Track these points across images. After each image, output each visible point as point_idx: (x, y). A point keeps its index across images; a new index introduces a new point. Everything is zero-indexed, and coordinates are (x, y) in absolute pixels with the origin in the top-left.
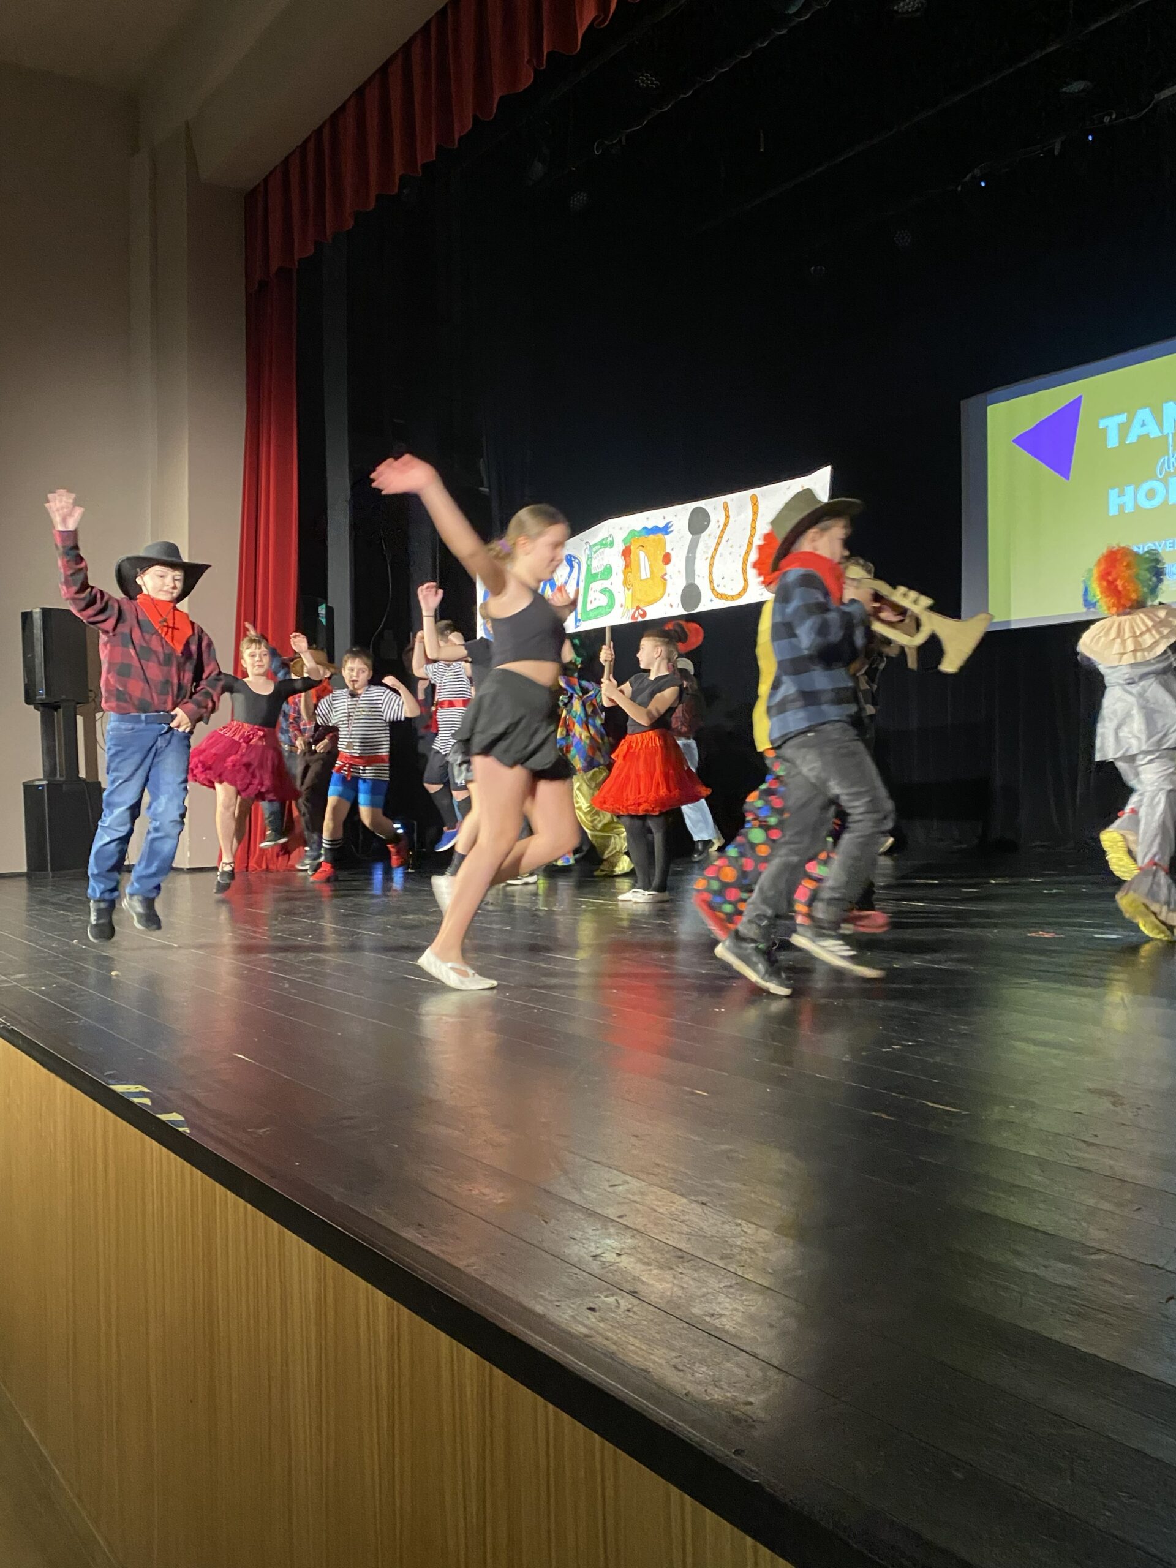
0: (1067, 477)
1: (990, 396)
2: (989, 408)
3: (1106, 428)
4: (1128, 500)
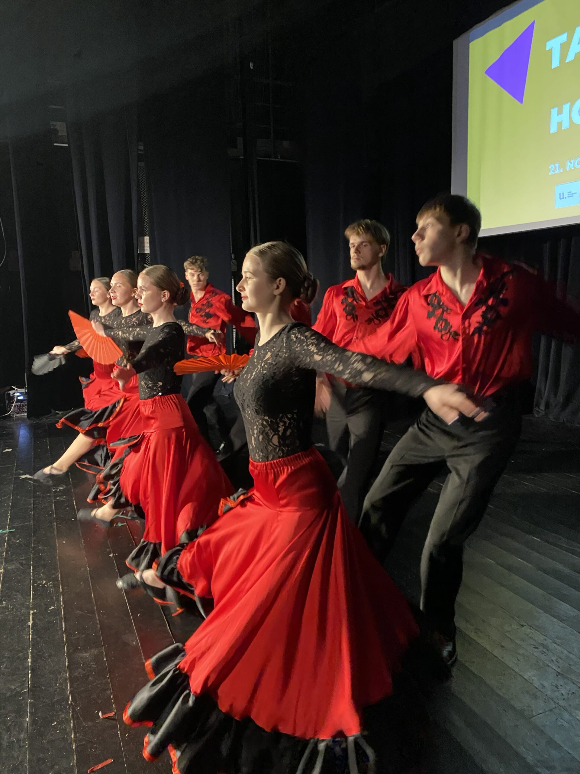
0: (520, 100)
1: (471, 33)
2: (471, 44)
4: (564, 118)
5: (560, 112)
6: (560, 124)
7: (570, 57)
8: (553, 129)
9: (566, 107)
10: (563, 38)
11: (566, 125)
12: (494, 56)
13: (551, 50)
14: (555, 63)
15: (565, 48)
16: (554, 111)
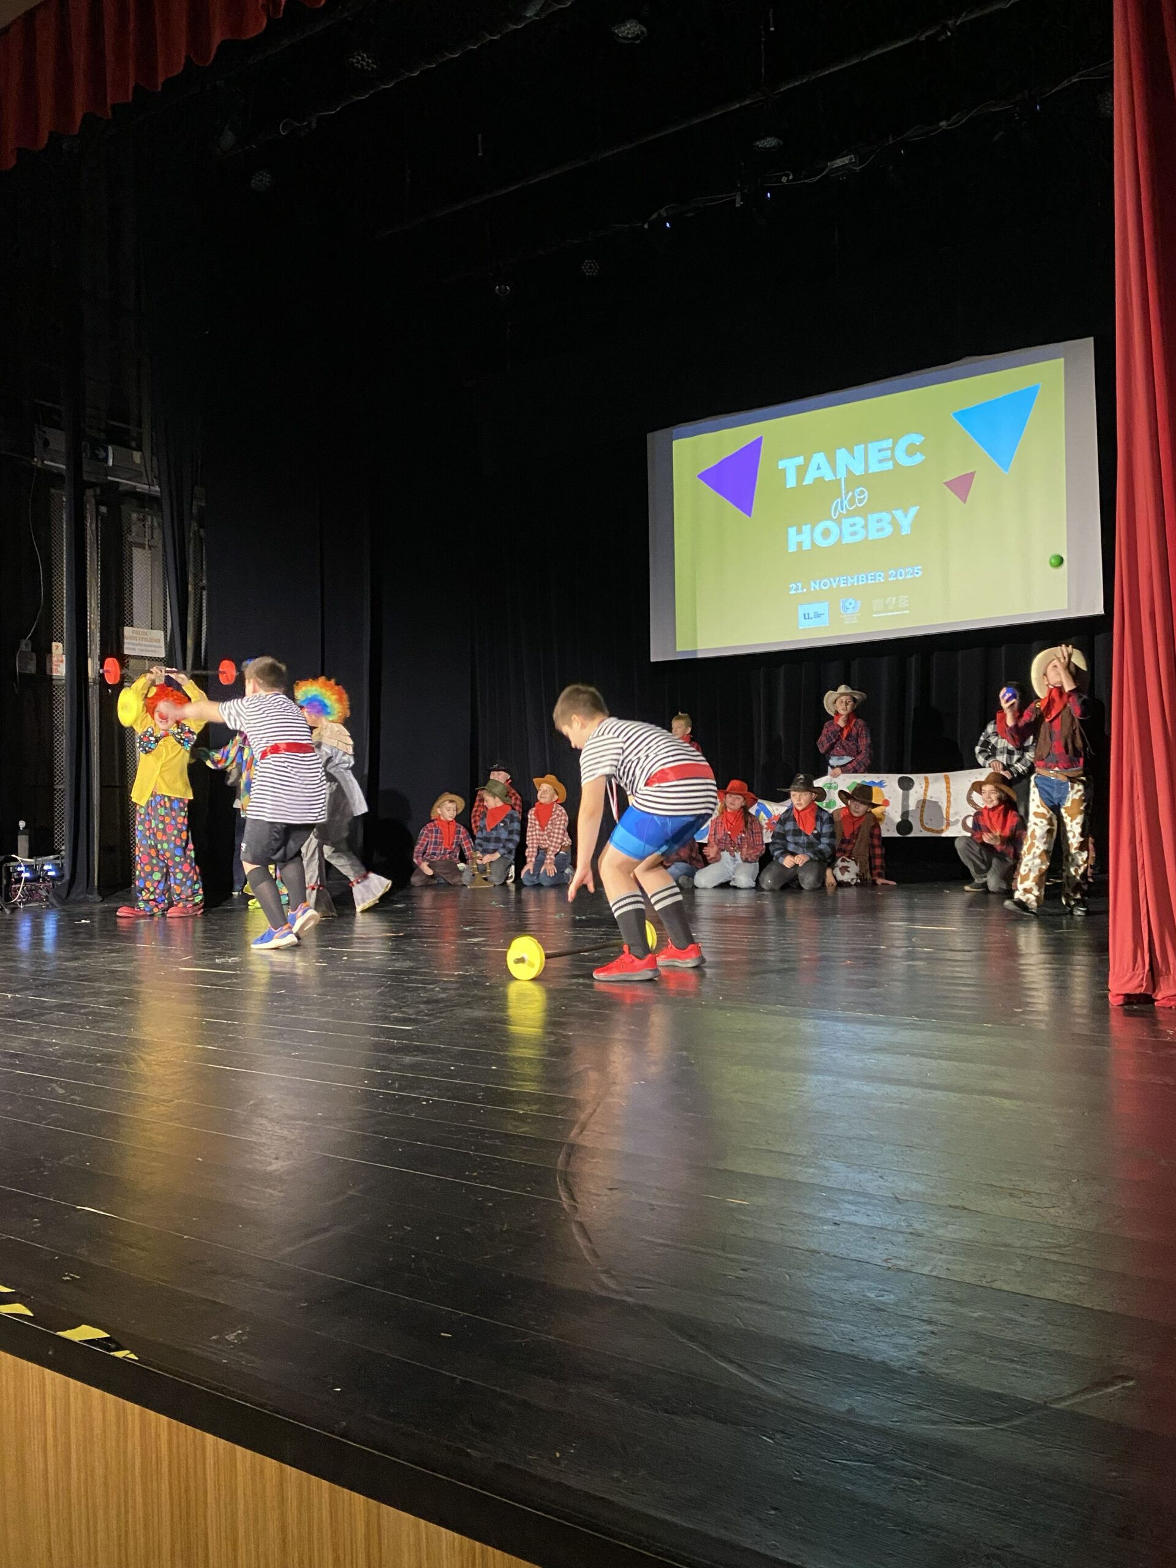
0: (748, 512)
1: (675, 430)
2: (675, 443)
4: (806, 538)
5: (799, 532)
6: (800, 544)
7: (808, 480)
8: (792, 548)
9: (807, 528)
10: (800, 460)
11: (807, 546)
12: (711, 461)
13: (784, 470)
14: (791, 482)
15: (801, 471)
16: (792, 531)
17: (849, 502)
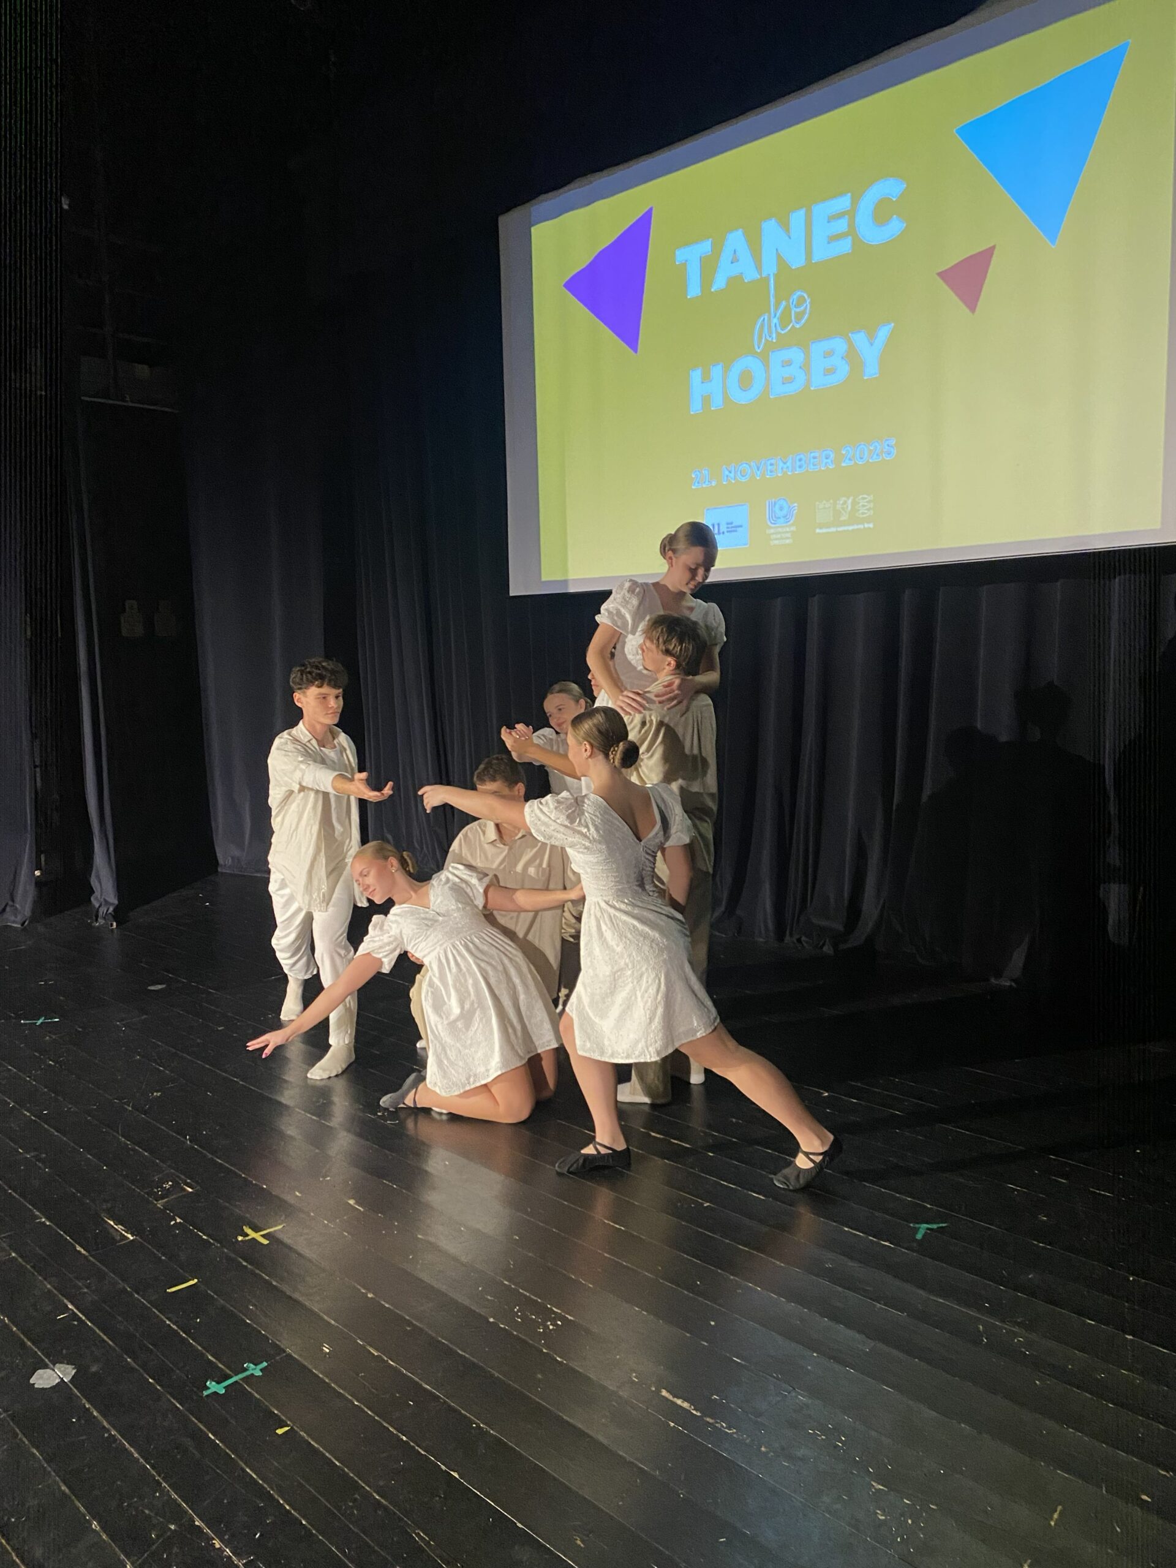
0: (633, 345)
1: (534, 208)
2: (533, 229)
3: (684, 265)
4: (714, 389)
6: (706, 400)
7: (719, 283)
8: (696, 406)
9: (717, 371)
10: (706, 247)
11: (717, 402)
12: (581, 260)
14: (694, 290)
16: (696, 376)
17: (780, 319)
